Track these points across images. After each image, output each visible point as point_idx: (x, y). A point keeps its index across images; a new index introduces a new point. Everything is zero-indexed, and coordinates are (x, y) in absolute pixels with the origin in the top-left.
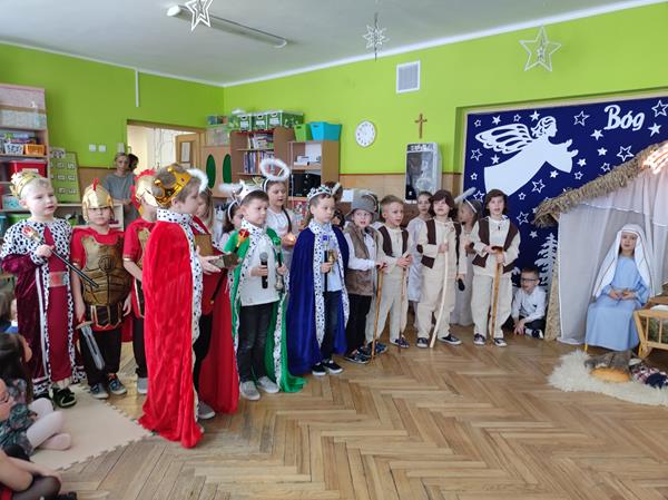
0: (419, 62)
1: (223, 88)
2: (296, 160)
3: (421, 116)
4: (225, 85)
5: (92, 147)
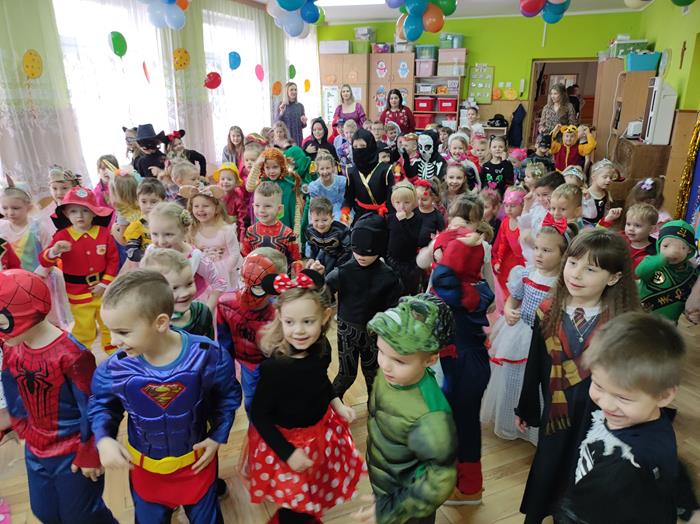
1: (638, 13)
3: (684, 44)
5: (501, 85)
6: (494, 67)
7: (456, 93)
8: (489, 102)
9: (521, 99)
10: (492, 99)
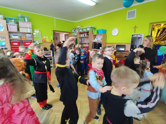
0: (136, 10)
1: (75, 23)
2: (94, 39)
3: (135, 26)
4: (75, 22)
5: (45, 37)
6: (41, 31)
7: (31, 39)
8: (42, 43)
9: (52, 42)
10: (43, 42)
